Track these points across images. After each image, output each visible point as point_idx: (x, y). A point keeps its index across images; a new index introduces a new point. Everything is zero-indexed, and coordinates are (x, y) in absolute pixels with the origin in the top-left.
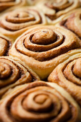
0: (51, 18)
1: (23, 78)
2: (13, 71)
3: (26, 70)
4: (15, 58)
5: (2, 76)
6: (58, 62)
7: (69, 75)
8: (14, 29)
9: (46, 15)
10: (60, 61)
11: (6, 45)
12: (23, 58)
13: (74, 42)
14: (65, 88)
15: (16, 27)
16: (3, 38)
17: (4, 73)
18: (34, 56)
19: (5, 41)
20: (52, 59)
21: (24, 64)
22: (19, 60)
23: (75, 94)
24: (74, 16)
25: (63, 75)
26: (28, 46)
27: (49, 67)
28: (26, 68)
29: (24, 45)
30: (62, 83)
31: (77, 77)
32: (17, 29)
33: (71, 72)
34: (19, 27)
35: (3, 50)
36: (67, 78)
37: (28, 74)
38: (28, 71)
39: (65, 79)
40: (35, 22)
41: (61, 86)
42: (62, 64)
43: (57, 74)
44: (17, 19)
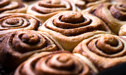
0: (81, 7)
1: (49, 47)
2: (41, 40)
3: (53, 43)
4: (44, 33)
5: (30, 41)
6: (83, 38)
7: (92, 47)
8: (46, 12)
9: (76, 5)
10: (85, 37)
11: (36, 24)
12: (51, 33)
13: (100, 25)
14: (88, 57)
15: (47, 11)
16: (34, 18)
17: (32, 38)
18: (61, 32)
19: (36, 21)
20: (78, 35)
21: (51, 38)
22: (47, 34)
23: (96, 61)
24: (102, 6)
25: (87, 48)
26: (57, 23)
27: (75, 41)
28: (53, 41)
29: (53, 24)
30: (86, 52)
31: (100, 49)
32: (48, 12)
33: (95, 46)
34: (50, 11)
35: (33, 27)
36: (90, 50)
37: (54, 46)
38: (55, 43)
39: (89, 50)
40: (65, 9)
41: (84, 55)
42: (87, 39)
43: (81, 46)
44: (49, 4)
